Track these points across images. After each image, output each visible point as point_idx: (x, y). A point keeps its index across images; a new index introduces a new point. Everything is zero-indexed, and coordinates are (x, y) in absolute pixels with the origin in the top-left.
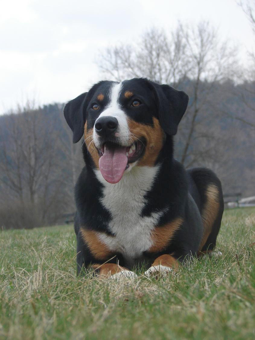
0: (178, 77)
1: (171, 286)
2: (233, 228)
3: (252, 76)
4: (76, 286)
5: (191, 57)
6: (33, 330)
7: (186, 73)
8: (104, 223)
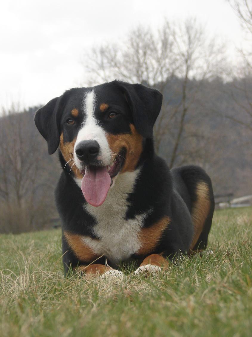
0: (165, 76)
1: (161, 284)
2: (225, 227)
3: (241, 73)
4: (64, 286)
5: (178, 54)
6: (20, 327)
7: (174, 71)
8: (89, 227)
